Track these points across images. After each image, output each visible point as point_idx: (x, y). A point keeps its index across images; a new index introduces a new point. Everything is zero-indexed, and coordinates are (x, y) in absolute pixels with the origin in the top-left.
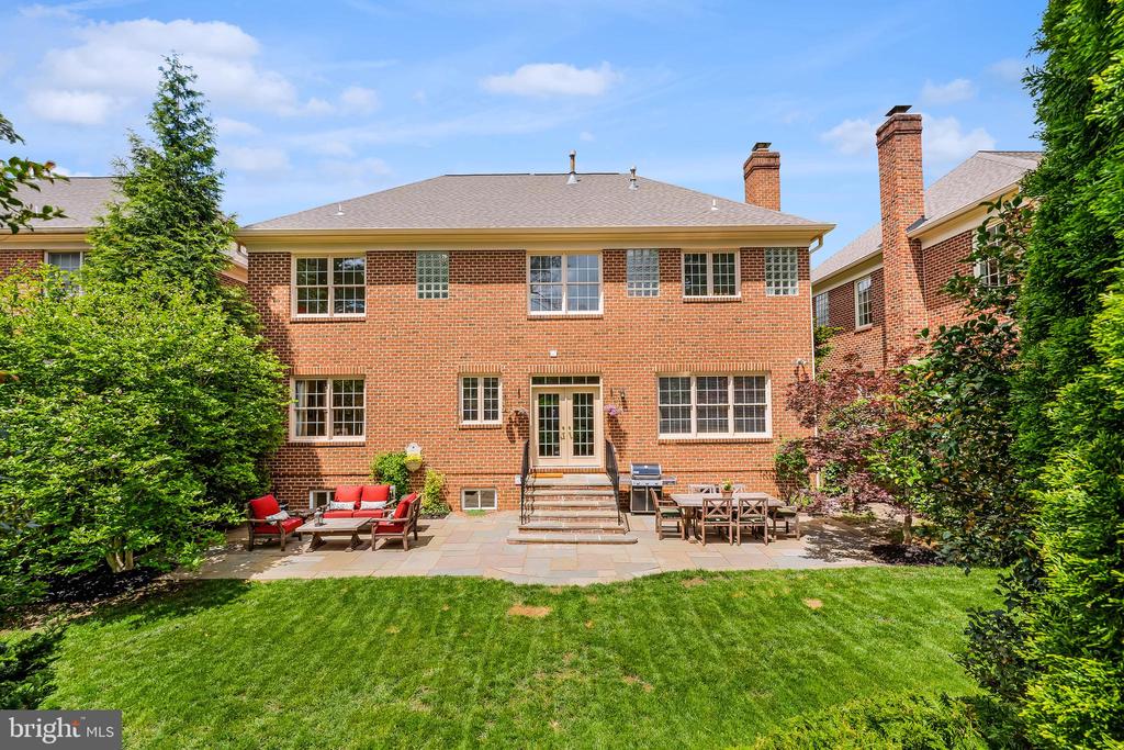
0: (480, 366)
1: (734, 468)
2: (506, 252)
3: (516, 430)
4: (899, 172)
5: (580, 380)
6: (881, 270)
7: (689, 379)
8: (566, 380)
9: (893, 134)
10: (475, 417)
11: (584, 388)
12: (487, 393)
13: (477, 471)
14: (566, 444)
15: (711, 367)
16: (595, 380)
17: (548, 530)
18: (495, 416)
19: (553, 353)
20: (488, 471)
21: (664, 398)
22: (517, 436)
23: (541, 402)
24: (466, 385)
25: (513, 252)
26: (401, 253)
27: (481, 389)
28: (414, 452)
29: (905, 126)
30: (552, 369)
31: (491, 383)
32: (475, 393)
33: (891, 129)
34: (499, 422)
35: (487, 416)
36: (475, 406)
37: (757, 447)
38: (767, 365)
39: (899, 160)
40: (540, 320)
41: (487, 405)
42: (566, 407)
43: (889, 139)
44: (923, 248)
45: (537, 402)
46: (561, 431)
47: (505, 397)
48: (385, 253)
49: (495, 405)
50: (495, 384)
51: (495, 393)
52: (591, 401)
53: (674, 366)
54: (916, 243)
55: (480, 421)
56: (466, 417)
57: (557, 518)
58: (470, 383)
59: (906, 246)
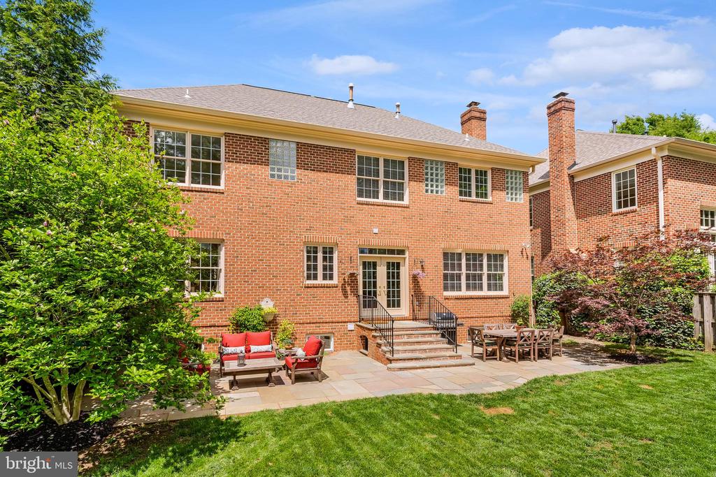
0: (322, 237)
1: (488, 315)
2: (341, 149)
3: (348, 288)
4: (564, 133)
5: (392, 252)
6: (548, 192)
7: (460, 254)
8: (382, 251)
9: (560, 109)
10: (315, 277)
11: (394, 258)
12: (325, 259)
13: (318, 321)
14: (382, 299)
15: (475, 246)
16: (401, 252)
17: (412, 359)
18: (331, 278)
19: (376, 231)
20: (328, 320)
21: (446, 266)
22: (349, 293)
23: (364, 268)
24: (308, 252)
25: (346, 150)
26: (257, 139)
27: (320, 255)
28: (268, 306)
29: (567, 105)
30: (375, 243)
31: (328, 252)
32: (315, 259)
33: (559, 106)
34: (335, 281)
35: (325, 278)
36: (315, 268)
37: (501, 300)
38: (506, 247)
39: (564, 126)
40: (366, 204)
41: (325, 268)
42: (382, 271)
43: (557, 112)
44: (575, 181)
45: (361, 267)
46: (378, 289)
47: (340, 262)
48: (242, 137)
49: (331, 269)
50: (331, 252)
51: (331, 259)
52: (398, 268)
53: (454, 245)
54: (572, 177)
55: (320, 281)
56: (309, 278)
57: (413, 351)
58: (312, 251)
59: (567, 179)
